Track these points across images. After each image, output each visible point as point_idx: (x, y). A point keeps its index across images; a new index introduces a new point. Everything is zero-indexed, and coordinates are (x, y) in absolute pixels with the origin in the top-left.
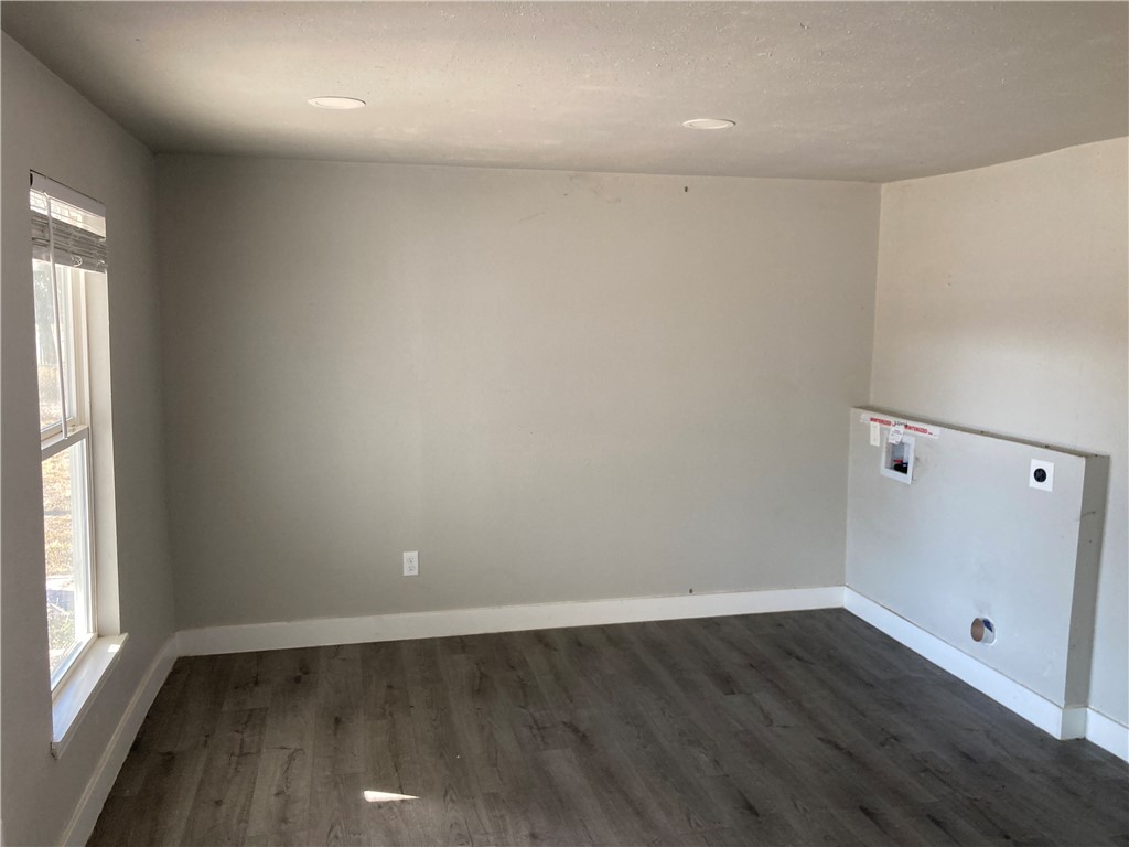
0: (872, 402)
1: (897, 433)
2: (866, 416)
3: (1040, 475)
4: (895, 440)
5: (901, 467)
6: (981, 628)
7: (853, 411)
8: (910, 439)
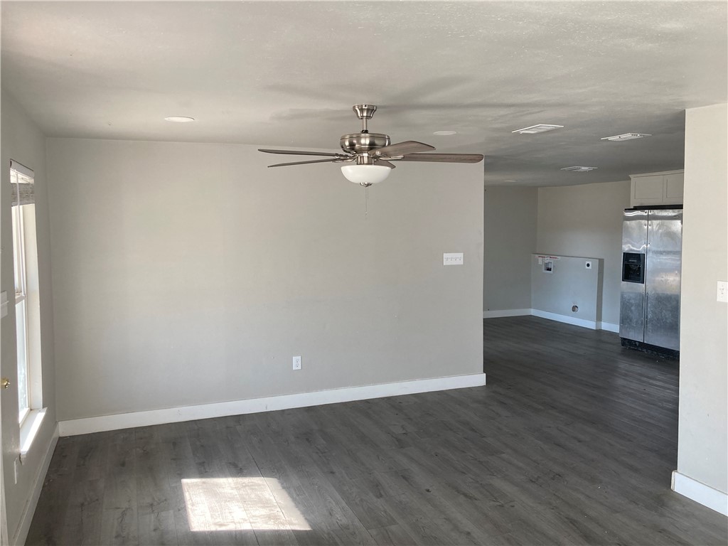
0: (537, 252)
1: (547, 260)
2: (537, 256)
3: (588, 265)
4: (547, 262)
5: (549, 269)
6: (574, 308)
7: (532, 255)
8: (552, 261)
